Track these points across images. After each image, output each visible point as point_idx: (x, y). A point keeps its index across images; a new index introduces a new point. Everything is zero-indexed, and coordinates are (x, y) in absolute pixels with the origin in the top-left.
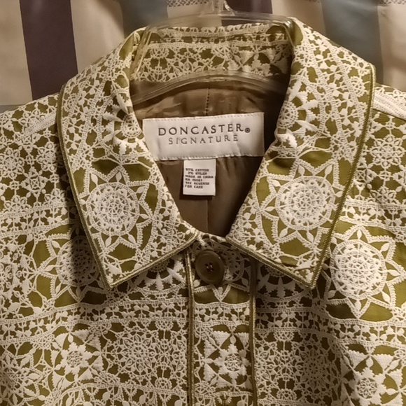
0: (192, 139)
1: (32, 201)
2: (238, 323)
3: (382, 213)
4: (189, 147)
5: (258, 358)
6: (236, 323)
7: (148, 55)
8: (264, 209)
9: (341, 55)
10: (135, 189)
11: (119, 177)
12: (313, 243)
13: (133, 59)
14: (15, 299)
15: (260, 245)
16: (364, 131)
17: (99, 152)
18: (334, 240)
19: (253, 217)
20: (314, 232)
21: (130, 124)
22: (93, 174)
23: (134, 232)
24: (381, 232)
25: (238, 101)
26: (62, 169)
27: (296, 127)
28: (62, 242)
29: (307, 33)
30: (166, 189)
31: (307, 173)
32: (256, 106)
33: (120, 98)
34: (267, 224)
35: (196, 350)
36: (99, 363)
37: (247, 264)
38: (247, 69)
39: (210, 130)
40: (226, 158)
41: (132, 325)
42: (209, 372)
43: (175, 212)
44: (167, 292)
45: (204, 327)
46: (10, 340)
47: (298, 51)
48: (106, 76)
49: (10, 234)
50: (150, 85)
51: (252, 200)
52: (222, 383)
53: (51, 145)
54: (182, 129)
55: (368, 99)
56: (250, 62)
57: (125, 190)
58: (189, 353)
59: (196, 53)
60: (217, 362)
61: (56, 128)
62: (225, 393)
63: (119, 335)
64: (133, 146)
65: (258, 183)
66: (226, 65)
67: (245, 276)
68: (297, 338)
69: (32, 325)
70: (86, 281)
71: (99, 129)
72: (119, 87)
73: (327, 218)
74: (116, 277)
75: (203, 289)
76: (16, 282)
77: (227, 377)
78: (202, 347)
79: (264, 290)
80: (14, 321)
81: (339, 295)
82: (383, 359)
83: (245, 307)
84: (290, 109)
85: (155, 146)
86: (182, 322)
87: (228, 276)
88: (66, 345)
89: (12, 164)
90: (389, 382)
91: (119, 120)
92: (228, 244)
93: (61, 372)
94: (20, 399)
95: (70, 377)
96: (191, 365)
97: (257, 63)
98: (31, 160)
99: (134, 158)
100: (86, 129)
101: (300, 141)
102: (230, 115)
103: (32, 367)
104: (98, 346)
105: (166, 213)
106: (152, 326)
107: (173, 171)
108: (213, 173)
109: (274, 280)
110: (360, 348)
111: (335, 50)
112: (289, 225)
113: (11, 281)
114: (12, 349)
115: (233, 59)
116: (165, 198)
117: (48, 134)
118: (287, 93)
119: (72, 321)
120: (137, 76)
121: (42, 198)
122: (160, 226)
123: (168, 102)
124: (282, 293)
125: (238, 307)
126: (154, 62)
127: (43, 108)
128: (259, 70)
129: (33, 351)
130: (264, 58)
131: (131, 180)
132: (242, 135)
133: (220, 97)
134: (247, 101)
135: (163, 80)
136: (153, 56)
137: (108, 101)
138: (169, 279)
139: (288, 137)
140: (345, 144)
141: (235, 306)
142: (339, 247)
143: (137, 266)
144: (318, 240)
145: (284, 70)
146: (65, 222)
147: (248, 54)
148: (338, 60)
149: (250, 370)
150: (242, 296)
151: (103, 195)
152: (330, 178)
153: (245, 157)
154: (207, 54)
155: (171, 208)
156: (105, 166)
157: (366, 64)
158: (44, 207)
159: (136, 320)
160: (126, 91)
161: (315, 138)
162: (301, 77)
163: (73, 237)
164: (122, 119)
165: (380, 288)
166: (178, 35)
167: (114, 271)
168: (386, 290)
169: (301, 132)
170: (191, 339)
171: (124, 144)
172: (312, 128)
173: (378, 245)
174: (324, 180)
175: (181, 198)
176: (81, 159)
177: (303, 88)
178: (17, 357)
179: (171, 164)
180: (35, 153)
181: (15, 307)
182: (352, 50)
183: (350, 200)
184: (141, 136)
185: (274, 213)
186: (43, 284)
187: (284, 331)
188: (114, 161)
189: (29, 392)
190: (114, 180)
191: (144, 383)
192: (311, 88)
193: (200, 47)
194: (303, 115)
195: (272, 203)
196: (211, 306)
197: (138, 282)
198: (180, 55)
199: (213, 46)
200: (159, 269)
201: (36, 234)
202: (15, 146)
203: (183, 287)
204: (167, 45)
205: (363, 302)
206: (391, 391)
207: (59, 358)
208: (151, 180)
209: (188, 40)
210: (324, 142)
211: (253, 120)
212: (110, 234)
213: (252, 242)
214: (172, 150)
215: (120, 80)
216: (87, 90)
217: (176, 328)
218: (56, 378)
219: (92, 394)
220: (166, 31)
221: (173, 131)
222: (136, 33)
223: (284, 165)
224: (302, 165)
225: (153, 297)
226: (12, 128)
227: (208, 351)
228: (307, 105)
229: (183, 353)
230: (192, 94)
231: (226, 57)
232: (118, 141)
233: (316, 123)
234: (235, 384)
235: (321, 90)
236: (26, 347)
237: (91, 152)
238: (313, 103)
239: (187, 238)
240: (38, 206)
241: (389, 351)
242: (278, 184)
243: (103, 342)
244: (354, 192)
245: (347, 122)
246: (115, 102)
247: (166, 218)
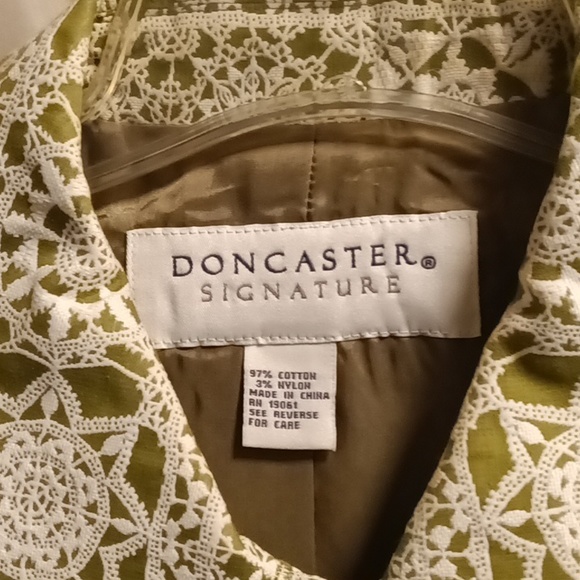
0: (267, 287)
4: (260, 309)
7: (139, 50)
8: (496, 518)
10: (96, 440)
11: (50, 405)
13: (95, 60)
19: (460, 541)
25: (402, 177)
30: (189, 442)
32: (453, 192)
33: (51, 173)
34: (506, 568)
38: (426, 84)
39: (318, 260)
40: (365, 341)
43: (218, 516)
50: (146, 133)
51: (457, 485)
54: (237, 257)
56: (436, 63)
57: (67, 443)
59: (279, 40)
64: (89, 311)
65: (471, 432)
66: (365, 75)
72: (49, 139)
85: (163, 307)
91: (52, 236)
97: (457, 68)
99: (92, 350)
102: (377, 218)
105: (189, 520)
108: (328, 383)
115: (386, 56)
116: (187, 471)
118: (565, 152)
120: (109, 107)
122: (172, 556)
123: (199, 182)
126: (158, 69)
128: (463, 86)
130: (477, 53)
131: (87, 412)
132: (414, 276)
133: (348, 167)
134: (428, 178)
135: (185, 119)
136: (156, 53)
139: (569, 289)
145: (538, 88)
147: (430, 41)
153: (423, 340)
154: (308, 43)
155: (203, 502)
160: (72, 150)
164: (60, 234)
171: (63, 308)
179: (210, 356)
184: (117, 283)
185: (529, 531)
188: (36, 358)
190: (35, 412)
193: (289, 23)
195: (523, 500)
198: (231, 49)
199: (328, 22)
211: (445, 232)
215: (51, 118)
221: (213, 264)
230: (266, 158)
231: (365, 53)
232: (46, 298)
242: (535, 436)
246: (39, 182)
247: (189, 534)
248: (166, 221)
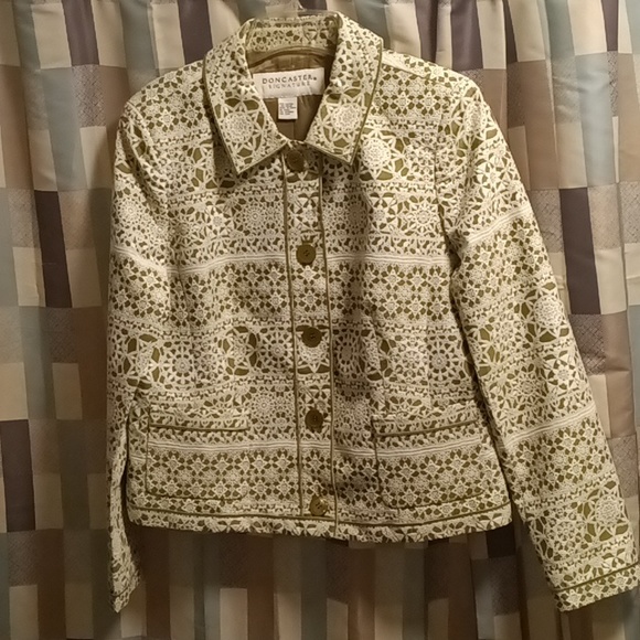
0: (283, 85)
1: (190, 125)
2: (312, 192)
3: (388, 123)
4: (282, 90)
5: (324, 213)
6: (311, 192)
7: (255, 35)
8: (325, 123)
9: (365, 33)
10: (250, 115)
11: (241, 109)
12: (351, 140)
13: (247, 38)
14: (184, 182)
15: (323, 144)
16: (377, 76)
17: (228, 94)
18: (362, 138)
19: (319, 128)
20: (351, 134)
21: (246, 76)
22: (225, 107)
23: (251, 140)
24: (389, 133)
25: (309, 61)
26: (207, 105)
27: (341, 75)
28: (208, 149)
29: (346, 21)
30: (268, 114)
31: (348, 102)
32: (319, 64)
33: (240, 62)
34: (326, 131)
35: (289, 210)
36: (231, 225)
37: (317, 157)
38: (313, 42)
39: (293, 79)
41: (251, 199)
42: (297, 221)
43: (274, 127)
44: (271, 178)
45: (293, 197)
46: (182, 207)
47: (341, 31)
48: (231, 49)
49: (177, 146)
50: (256, 53)
51: (318, 119)
52: (305, 227)
53: (200, 91)
54: (276, 79)
55: (379, 58)
56: (315, 38)
57: (245, 116)
58: (285, 213)
59: (284, 33)
60: (301, 215)
61: (203, 81)
62: (306, 234)
63: (243, 206)
64: (248, 89)
65: (321, 109)
66: (301, 40)
67: (316, 164)
68: (346, 199)
69: (194, 197)
70: (222, 174)
71: (228, 80)
72: (240, 55)
73: (358, 126)
74: (241, 168)
75: (292, 174)
76: (184, 172)
77: (307, 224)
78: (292, 208)
79: (327, 172)
80: (184, 195)
81: (366, 168)
82: (388, 200)
83: (316, 182)
84: (337, 64)
85: (261, 90)
86: (280, 196)
87: (306, 165)
88: (212, 213)
89: (177, 103)
90: (391, 211)
91: (240, 74)
92: (305, 145)
93: (210, 227)
94: (189, 241)
95: (215, 232)
96: (286, 219)
97: (319, 38)
98: (188, 100)
99: (249, 97)
100: (221, 80)
101: (343, 83)
102: (304, 70)
103: (195, 222)
104: (231, 214)
105: (269, 129)
106: (263, 200)
107: (272, 105)
108: (296, 105)
109: (332, 167)
110: (376, 195)
111: (361, 30)
112: (338, 131)
113: (180, 172)
114: (183, 211)
115: (305, 36)
116: (268, 120)
117: (198, 84)
119: (214, 199)
120: (249, 47)
121: (196, 123)
122: (266, 136)
123: (268, 63)
124: (337, 174)
125: (312, 182)
126: (259, 39)
127: (194, 69)
128: (321, 42)
129: (195, 212)
130: (323, 36)
131: (249, 109)
132: (312, 81)
133: (299, 59)
134: (314, 61)
135: (264, 50)
136: (258, 36)
137: (234, 63)
138: (272, 170)
139: (336, 81)
140: (367, 83)
141: (310, 182)
142: (365, 142)
143: (253, 161)
144: (354, 138)
145: (334, 43)
146: (210, 137)
147: (314, 33)
148: (363, 36)
149: (320, 218)
150: (314, 176)
151: (232, 120)
152: (360, 104)
153: (314, 95)
154: (290, 34)
155: (272, 125)
156: (232, 102)
157: (379, 38)
158: (197, 128)
159: (253, 197)
160: (244, 57)
161: (352, 81)
162: (343, 47)
163: (214, 146)
164: (242, 74)
165: (387, 163)
166: (272, 23)
167: (240, 165)
168: (390, 164)
169: (344, 78)
170: (286, 204)
171: (243, 88)
172: (350, 75)
173: (387, 141)
174: (357, 105)
175: (278, 121)
176: (218, 99)
177: (344, 52)
178: (186, 216)
179: (271, 100)
180: (191, 96)
181: (184, 187)
182: (371, 30)
183: (370, 116)
184: (253, 84)
186: (199, 173)
187: (339, 196)
188: (238, 99)
189: (194, 236)
190: (238, 110)
191: (259, 234)
192: (348, 52)
193: (286, 30)
194: (344, 68)
195: (329, 120)
196: (297, 184)
197: (254, 172)
198: (274, 35)
199: (293, 29)
200: (265, 163)
201: (194, 144)
202: (178, 92)
203: (280, 174)
204: (266, 29)
205: (378, 171)
206: (392, 216)
207: (209, 220)
208: (260, 109)
209: (278, 25)
210: (356, 84)
211: (318, 72)
212: (237, 142)
213: (318, 142)
214: (271, 92)
215: (240, 51)
216: (221, 57)
217: (277, 199)
218: (208, 230)
219: (228, 244)
220: (265, 21)
221: (271, 81)
222: (248, 23)
223: (335, 97)
224: (345, 97)
225: (262, 181)
226: (176, 82)
227: (296, 210)
228: (346, 63)
229: (282, 213)
230: (282, 58)
231: (301, 35)
232: (240, 87)
233: (351, 72)
234: (312, 228)
235: (354, 54)
236: (191, 210)
237: (224, 95)
238: (350, 61)
239: (282, 142)
240: (194, 128)
241: (391, 195)
242: (332, 109)
243: (234, 212)
244: (374, 112)
245: (368, 72)
246: (238, 63)
247: (269, 131)
248: (261, 72)
